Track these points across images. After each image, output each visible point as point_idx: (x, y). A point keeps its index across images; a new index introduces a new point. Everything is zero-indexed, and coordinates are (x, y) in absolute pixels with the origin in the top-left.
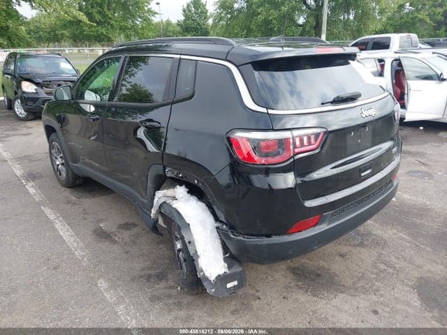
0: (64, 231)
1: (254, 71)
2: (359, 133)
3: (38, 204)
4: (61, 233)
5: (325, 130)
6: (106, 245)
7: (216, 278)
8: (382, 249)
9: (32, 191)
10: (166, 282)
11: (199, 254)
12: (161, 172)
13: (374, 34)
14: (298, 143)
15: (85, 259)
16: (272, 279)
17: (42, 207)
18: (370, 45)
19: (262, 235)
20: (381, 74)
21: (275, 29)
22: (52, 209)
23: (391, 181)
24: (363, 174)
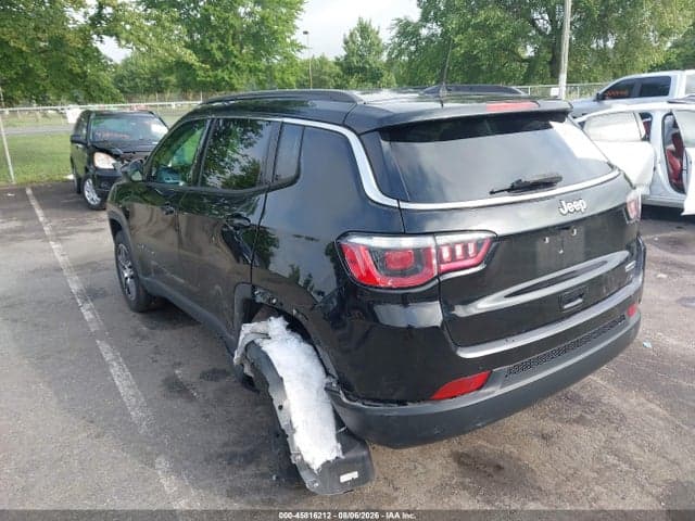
0: (121, 378)
1: (382, 142)
2: (560, 240)
3: (94, 336)
4: (117, 383)
5: (491, 235)
6: (178, 404)
7: (323, 465)
8: (617, 429)
9: (88, 316)
10: (258, 465)
11: (295, 426)
12: (249, 296)
13: (649, 71)
14: (446, 254)
15: (144, 423)
16: (422, 470)
17: (98, 342)
18: (637, 90)
19: (392, 402)
20: (647, 138)
21: (484, 67)
22: (111, 345)
23: (623, 318)
24: (566, 307)
